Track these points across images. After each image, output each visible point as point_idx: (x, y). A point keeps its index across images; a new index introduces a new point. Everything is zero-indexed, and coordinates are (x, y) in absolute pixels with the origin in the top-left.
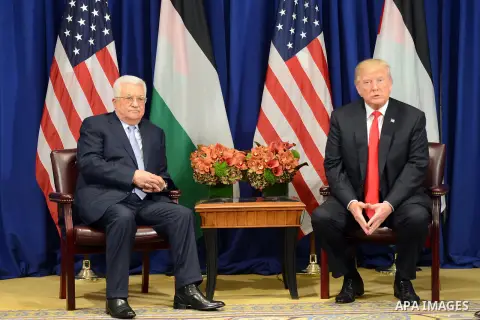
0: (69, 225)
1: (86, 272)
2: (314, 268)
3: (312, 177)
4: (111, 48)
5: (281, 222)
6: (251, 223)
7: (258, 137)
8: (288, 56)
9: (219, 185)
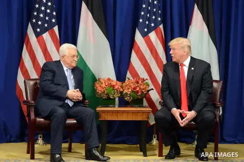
0: (33, 116)
1: (40, 141)
2: (155, 142)
3: (155, 96)
4: (56, 29)
5: (139, 118)
6: (124, 118)
7: (128, 75)
8: (145, 35)
9: (109, 98)
